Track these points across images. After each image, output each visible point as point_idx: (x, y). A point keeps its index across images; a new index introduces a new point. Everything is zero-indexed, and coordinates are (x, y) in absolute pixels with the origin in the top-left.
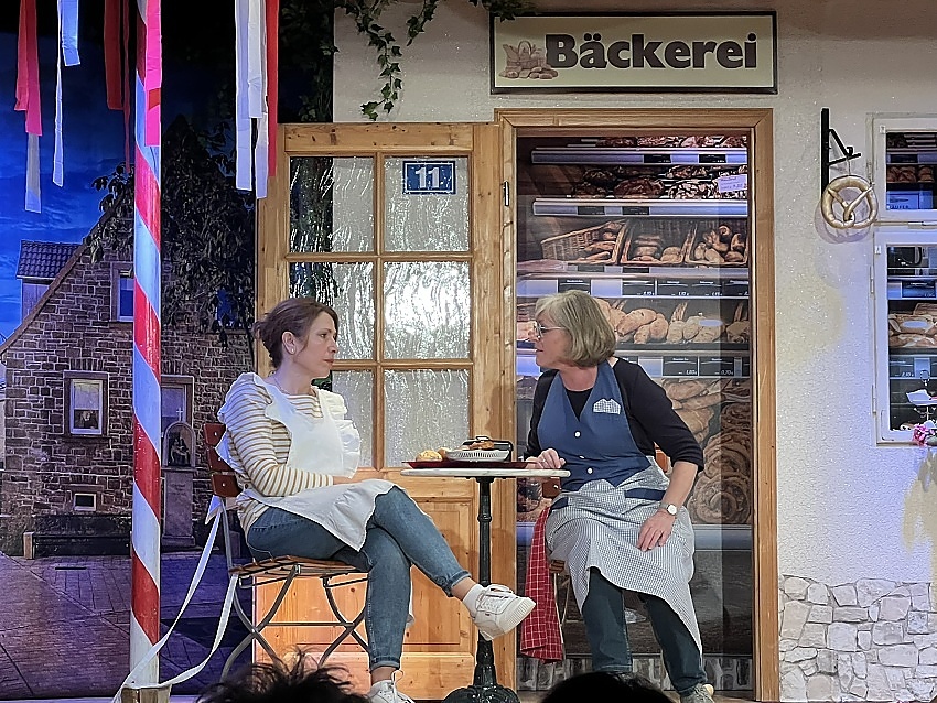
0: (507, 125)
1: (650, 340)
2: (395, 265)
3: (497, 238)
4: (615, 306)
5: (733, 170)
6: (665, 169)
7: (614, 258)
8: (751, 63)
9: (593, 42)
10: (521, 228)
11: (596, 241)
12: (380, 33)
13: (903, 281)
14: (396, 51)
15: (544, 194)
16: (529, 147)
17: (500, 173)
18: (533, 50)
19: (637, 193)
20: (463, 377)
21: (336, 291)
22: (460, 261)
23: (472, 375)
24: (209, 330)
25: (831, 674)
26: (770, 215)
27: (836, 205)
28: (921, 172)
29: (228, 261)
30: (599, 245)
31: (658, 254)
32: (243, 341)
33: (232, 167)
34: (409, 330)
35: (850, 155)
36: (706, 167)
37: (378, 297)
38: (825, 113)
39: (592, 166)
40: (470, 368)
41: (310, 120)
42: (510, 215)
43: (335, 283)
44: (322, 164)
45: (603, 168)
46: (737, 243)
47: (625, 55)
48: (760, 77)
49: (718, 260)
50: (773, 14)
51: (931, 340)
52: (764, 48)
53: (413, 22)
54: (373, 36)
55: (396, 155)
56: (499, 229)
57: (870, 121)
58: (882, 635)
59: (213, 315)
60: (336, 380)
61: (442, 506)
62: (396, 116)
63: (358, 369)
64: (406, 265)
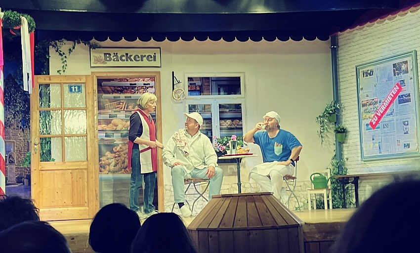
0: (94, 76)
2: (67, 111)
3: (93, 104)
5: (152, 87)
6: (135, 87)
7: (123, 109)
9: (116, 55)
10: (99, 102)
12: (61, 53)
14: (66, 57)
15: (105, 93)
16: (100, 81)
17: (93, 87)
18: (100, 57)
19: (128, 93)
20: (84, 138)
21: (52, 118)
22: (83, 110)
23: (87, 138)
24: (19, 128)
28: (197, 87)
29: (24, 111)
30: (119, 106)
31: (134, 108)
32: (28, 131)
33: (23, 86)
34: (70, 127)
35: (179, 82)
36: (145, 86)
37: (63, 119)
38: (173, 72)
39: (117, 86)
40: (87, 136)
41: (44, 74)
42: (96, 98)
43: (51, 115)
44: (48, 85)
45: (119, 87)
47: (124, 58)
50: (160, 48)
52: (158, 56)
53: (70, 50)
55: (66, 83)
56: (93, 101)
57: (184, 74)
59: (20, 125)
60: (52, 140)
61: (80, 171)
62: (66, 73)
63: (57, 137)
64: (70, 111)
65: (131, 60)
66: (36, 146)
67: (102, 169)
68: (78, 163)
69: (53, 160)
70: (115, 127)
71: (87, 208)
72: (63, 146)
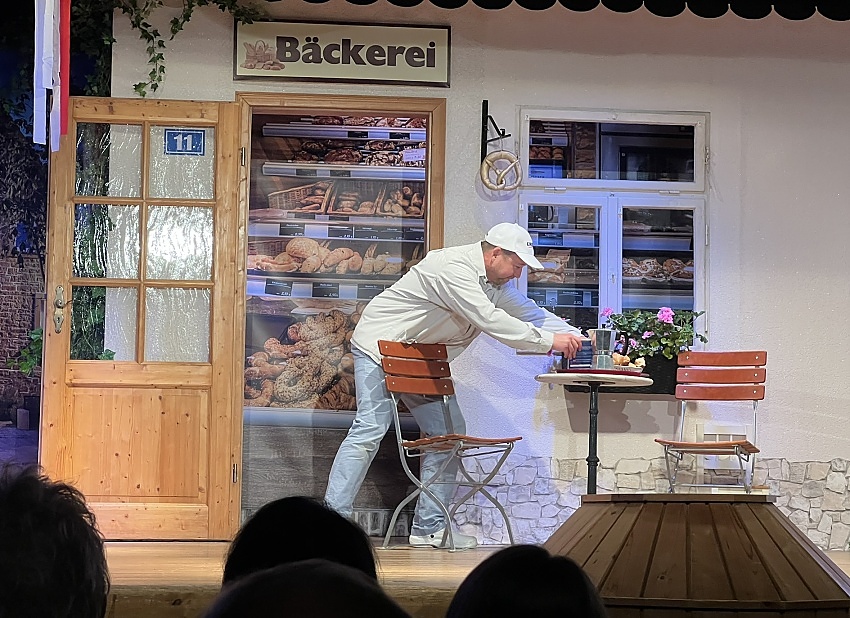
0: (245, 104)
1: (349, 271)
2: (156, 208)
3: (235, 190)
4: (322, 244)
5: (415, 145)
6: (364, 143)
7: (323, 209)
8: (431, 64)
9: (313, 43)
10: (253, 184)
11: (309, 195)
12: (149, 30)
13: (540, 233)
14: (161, 44)
15: (271, 159)
16: (261, 122)
17: (238, 140)
18: (266, 47)
19: (342, 160)
20: (205, 294)
21: (110, 227)
22: (206, 207)
23: (212, 293)
24: (9, 254)
25: (476, 524)
26: (442, 178)
27: (492, 172)
28: (554, 152)
29: (26, 203)
30: (311, 199)
31: (356, 207)
32: (36, 263)
33: (30, 129)
34: (165, 257)
35: (503, 135)
36: (395, 143)
37: (143, 232)
38: (485, 103)
39: (309, 139)
40: (212, 288)
41: (93, 94)
42: (245, 172)
43: (109, 220)
44: (102, 129)
45: (316, 140)
46: (416, 200)
47: (336, 54)
48: (437, 74)
49: (401, 212)
50: (449, 28)
51: (559, 277)
52: (441, 53)
53: (175, 22)
54: (144, 31)
55: (159, 124)
56: (237, 183)
57: (518, 111)
58: (514, 495)
59: (13, 244)
60: (109, 294)
61: (188, 392)
62: (160, 94)
63: (126, 286)
64: (165, 208)
65: (359, 61)
66: (58, 310)
67: (253, 391)
68: (181, 369)
69: (110, 356)
70: (295, 264)
71: (204, 507)
72: (140, 315)
